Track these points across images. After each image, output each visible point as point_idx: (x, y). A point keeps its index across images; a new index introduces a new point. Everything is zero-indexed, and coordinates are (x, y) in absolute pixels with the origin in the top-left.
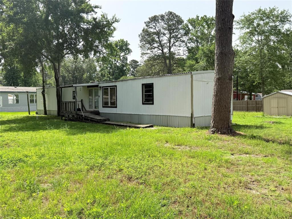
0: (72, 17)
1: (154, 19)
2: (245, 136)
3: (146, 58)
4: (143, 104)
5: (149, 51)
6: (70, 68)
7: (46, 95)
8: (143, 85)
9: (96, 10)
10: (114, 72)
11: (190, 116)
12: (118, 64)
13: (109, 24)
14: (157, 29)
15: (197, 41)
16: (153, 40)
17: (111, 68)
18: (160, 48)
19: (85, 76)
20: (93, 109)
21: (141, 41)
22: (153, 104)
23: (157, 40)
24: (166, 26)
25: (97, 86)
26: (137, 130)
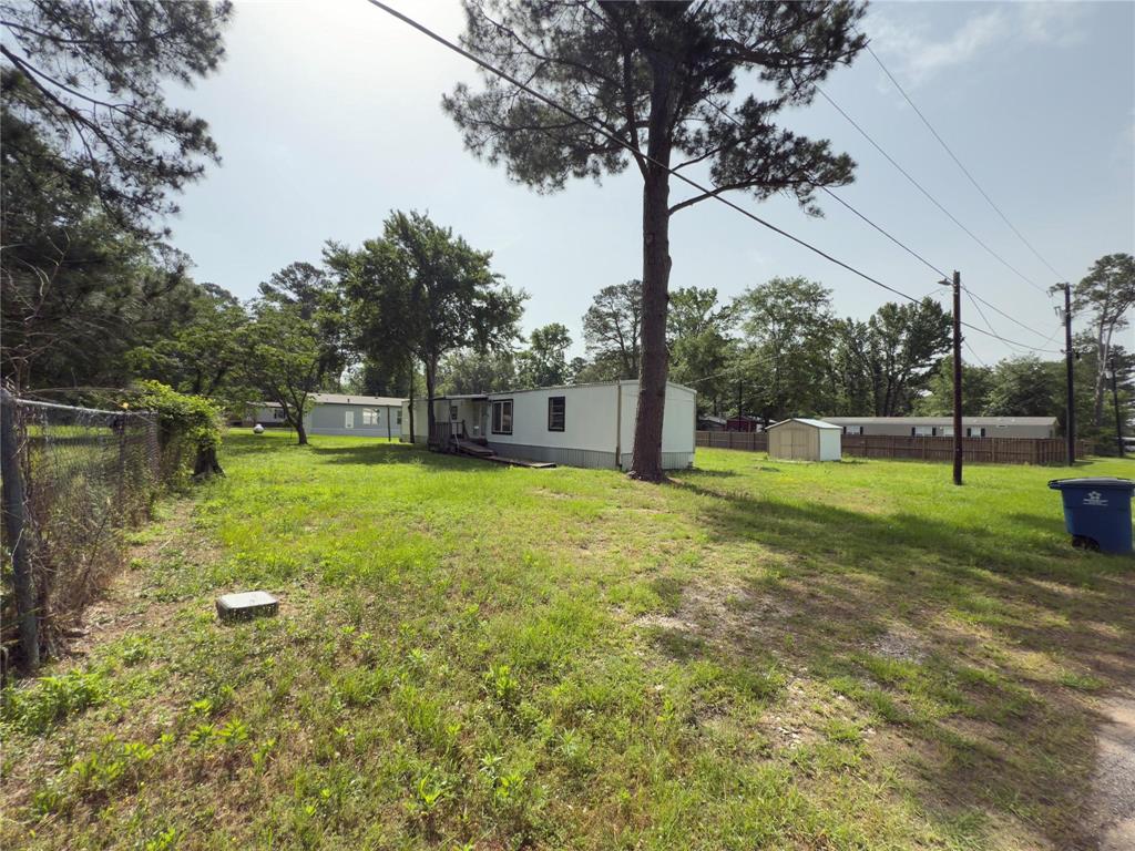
0: (458, 290)
1: (610, 292)
2: (679, 486)
3: (593, 354)
4: (550, 430)
5: (599, 344)
6: (471, 369)
7: (414, 412)
8: (550, 399)
9: (497, 280)
10: (540, 377)
11: (614, 451)
12: (548, 364)
13: (514, 302)
14: (614, 309)
15: (680, 330)
16: (606, 327)
17: (537, 370)
18: (618, 339)
19: (495, 382)
20: (479, 437)
21: (586, 327)
22: (563, 430)
23: (614, 325)
24: (628, 303)
25: (485, 399)
26: (525, 469)
